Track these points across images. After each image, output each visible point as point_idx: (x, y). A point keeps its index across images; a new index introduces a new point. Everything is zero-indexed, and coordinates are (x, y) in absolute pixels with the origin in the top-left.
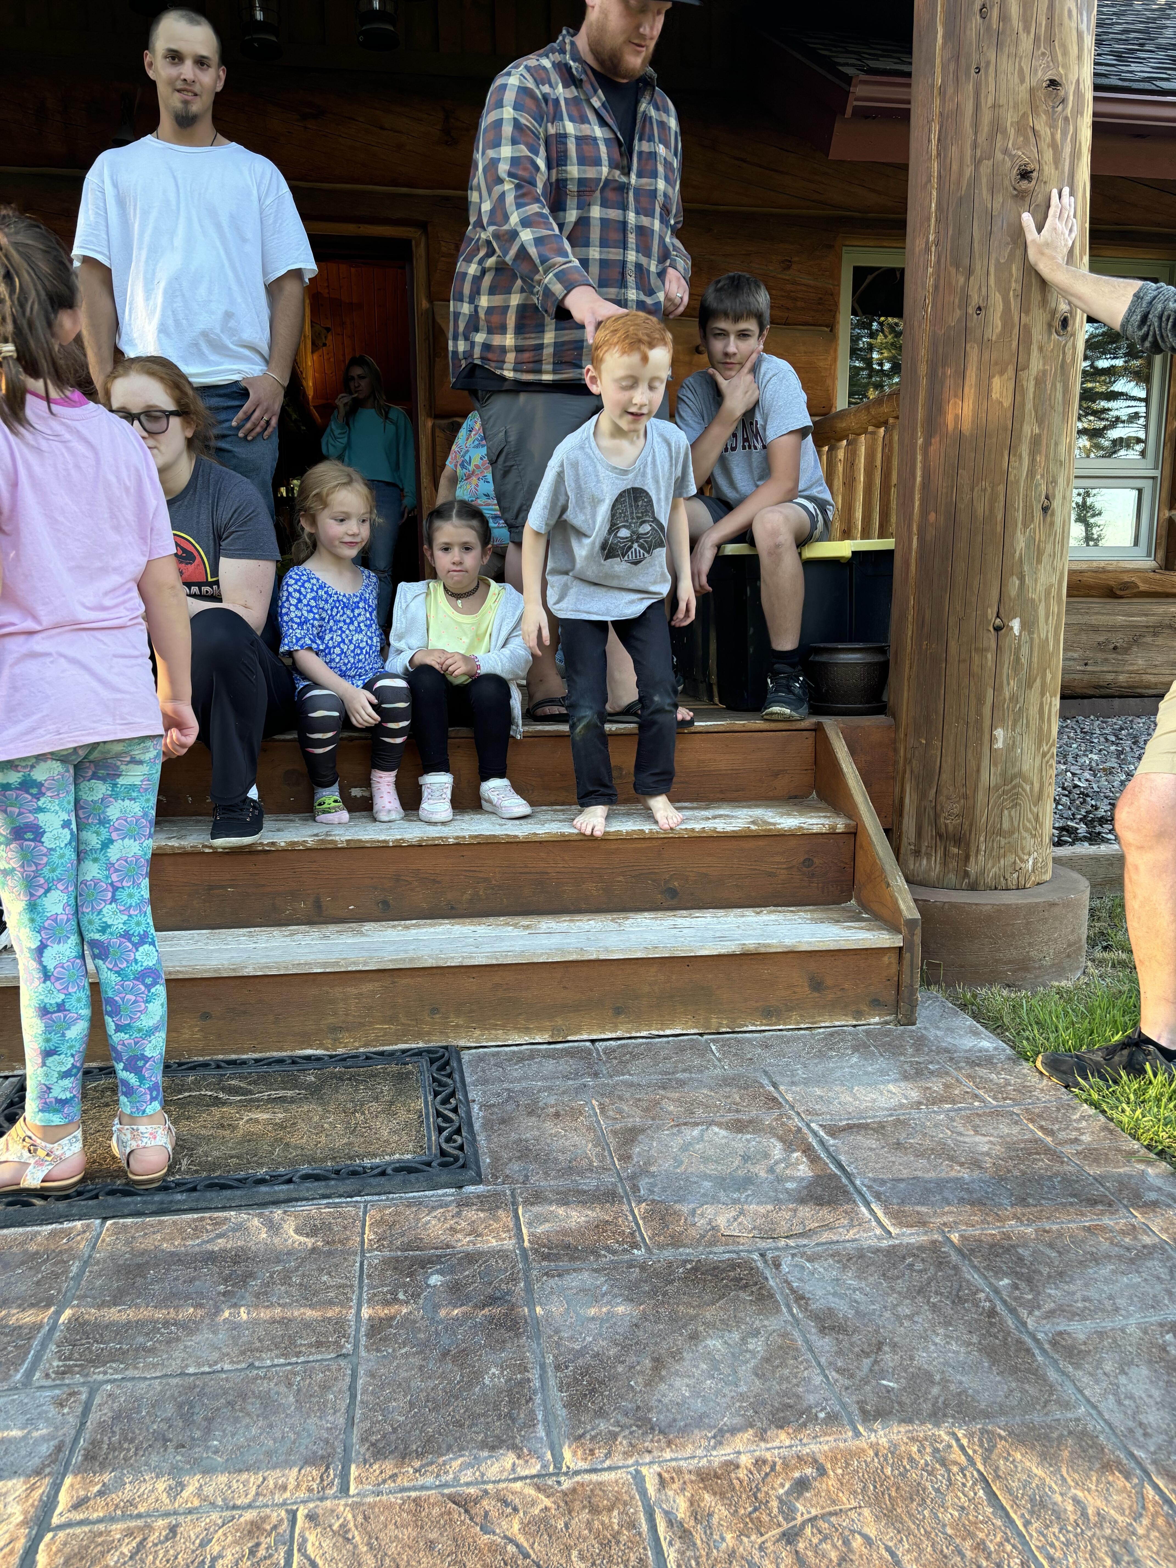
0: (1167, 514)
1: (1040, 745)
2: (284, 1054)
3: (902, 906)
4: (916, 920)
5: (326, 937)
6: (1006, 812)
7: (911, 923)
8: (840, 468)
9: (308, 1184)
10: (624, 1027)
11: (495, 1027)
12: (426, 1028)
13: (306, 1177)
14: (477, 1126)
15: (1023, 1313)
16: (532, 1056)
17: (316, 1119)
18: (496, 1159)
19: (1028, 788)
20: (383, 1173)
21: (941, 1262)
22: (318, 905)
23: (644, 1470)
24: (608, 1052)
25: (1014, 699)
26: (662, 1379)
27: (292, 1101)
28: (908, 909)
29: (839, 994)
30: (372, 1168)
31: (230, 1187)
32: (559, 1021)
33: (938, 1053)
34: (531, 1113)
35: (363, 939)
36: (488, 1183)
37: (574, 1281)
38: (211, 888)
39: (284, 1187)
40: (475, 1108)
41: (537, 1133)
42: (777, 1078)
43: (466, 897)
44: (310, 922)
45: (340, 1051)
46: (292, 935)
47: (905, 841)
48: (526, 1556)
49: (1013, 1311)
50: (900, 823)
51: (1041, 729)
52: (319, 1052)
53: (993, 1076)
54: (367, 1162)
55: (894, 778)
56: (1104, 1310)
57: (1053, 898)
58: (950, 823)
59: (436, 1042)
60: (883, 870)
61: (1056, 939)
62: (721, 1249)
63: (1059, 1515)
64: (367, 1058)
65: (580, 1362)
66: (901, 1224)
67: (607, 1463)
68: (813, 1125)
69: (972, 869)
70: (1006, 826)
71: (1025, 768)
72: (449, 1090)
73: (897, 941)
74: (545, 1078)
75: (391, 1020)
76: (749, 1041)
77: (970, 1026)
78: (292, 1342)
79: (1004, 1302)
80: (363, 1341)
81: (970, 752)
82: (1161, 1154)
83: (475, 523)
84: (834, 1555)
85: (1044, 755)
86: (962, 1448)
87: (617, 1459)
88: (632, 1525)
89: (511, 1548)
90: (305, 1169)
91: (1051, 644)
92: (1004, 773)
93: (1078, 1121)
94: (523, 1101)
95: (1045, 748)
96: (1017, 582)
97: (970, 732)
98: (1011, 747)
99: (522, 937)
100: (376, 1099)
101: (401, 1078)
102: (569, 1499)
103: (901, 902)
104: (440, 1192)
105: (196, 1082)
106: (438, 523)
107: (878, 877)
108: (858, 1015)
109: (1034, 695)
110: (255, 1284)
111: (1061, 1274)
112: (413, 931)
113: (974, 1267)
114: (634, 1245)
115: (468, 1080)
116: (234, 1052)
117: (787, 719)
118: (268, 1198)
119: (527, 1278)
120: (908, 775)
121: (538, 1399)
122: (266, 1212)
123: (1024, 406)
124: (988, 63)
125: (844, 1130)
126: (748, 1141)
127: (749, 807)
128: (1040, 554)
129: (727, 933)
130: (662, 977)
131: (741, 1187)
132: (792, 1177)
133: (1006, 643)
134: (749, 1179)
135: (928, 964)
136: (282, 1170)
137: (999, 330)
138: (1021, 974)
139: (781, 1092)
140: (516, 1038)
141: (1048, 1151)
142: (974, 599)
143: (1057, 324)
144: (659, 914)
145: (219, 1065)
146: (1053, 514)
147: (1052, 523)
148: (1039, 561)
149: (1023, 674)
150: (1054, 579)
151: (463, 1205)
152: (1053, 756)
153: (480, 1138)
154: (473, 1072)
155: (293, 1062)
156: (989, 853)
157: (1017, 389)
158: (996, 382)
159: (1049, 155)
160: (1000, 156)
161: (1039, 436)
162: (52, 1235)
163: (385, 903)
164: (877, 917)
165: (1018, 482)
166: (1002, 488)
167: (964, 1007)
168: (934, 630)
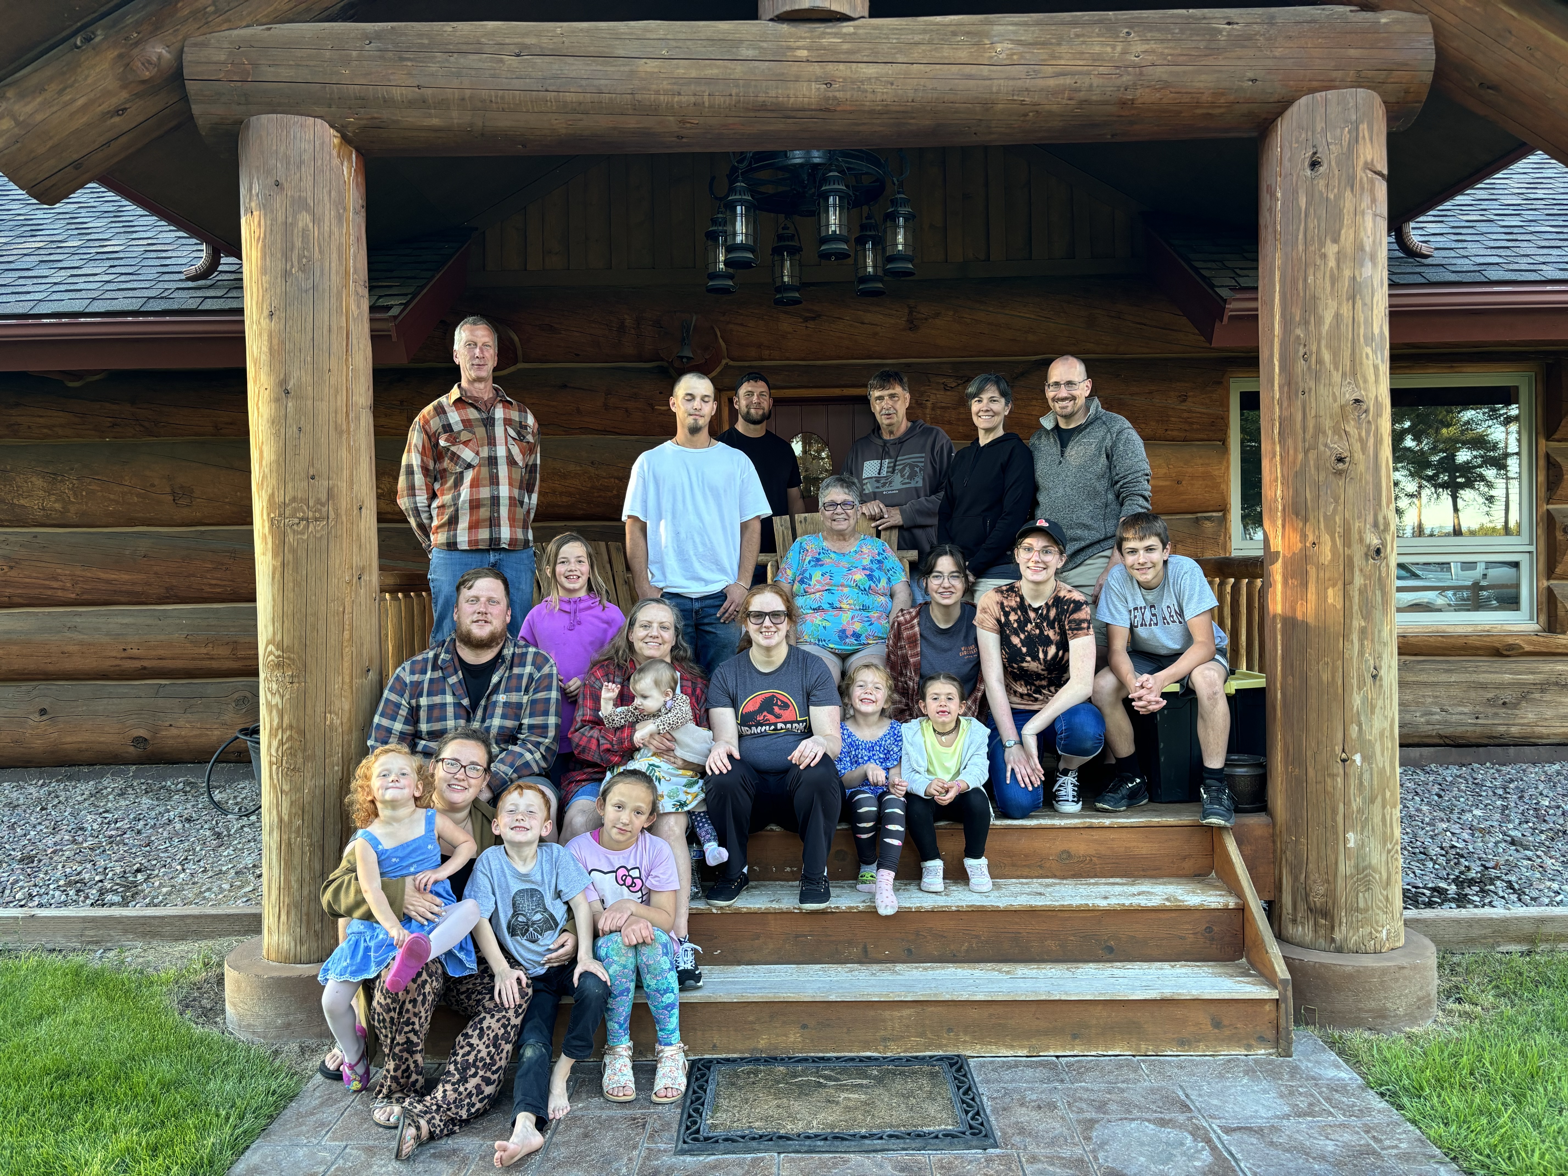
0: (1544, 583)
1: (1385, 844)
2: (854, 1054)
3: (1277, 969)
4: (1287, 980)
5: (874, 974)
6: (1361, 895)
7: (1284, 982)
9: (893, 1140)
10: (1079, 1048)
11: (990, 1043)
12: (944, 1042)
13: (890, 1136)
14: (988, 1111)
16: (1016, 1065)
17: (886, 1099)
18: (1004, 1133)
19: (1377, 877)
20: (937, 1137)
22: (865, 949)
24: (1069, 1065)
25: (1360, 811)
27: (868, 1087)
28: (1282, 972)
29: (1234, 1031)
30: (929, 1134)
31: (846, 1139)
32: (1034, 1041)
33: (1307, 1080)
34: (1022, 1105)
35: (899, 977)
36: (1002, 1148)
38: (797, 936)
39: (880, 1141)
40: (985, 1099)
41: (1027, 1118)
42: (1189, 1091)
43: (964, 948)
44: (861, 961)
45: (889, 1054)
46: (851, 971)
47: (1284, 911)
50: (1280, 897)
51: (1385, 833)
52: (875, 1054)
53: (1345, 1099)
54: (925, 1129)
55: (1274, 863)
57: (1404, 962)
58: (1317, 901)
59: (951, 1052)
60: (1263, 941)
61: (1406, 996)
64: (908, 1060)
68: (1214, 1126)
69: (1337, 936)
70: (1362, 905)
71: (1374, 862)
72: (966, 1086)
73: (1275, 995)
74: (1026, 1082)
75: (922, 1035)
76: (1169, 1062)
77: (1334, 1061)
81: (1329, 849)
85: (1389, 851)
90: (889, 1131)
91: (1388, 770)
92: (1357, 866)
94: (1016, 1096)
95: (1389, 846)
96: (1357, 728)
97: (1328, 834)
98: (1361, 846)
99: (1005, 979)
100: (920, 1089)
101: (933, 1076)
103: (1276, 966)
104: (973, 1151)
105: (803, 1071)
106: (930, 682)
107: (1260, 945)
108: (1249, 1047)
109: (1377, 808)
112: (930, 972)
115: (976, 1080)
116: (822, 1052)
118: (871, 1148)
120: (1284, 862)
122: (871, 1155)
123: (1352, 608)
124: (1310, 390)
125: (1234, 1130)
126: (1169, 1133)
127: (1164, 884)
128: (1373, 708)
129: (1150, 983)
130: (1105, 1014)
131: (1164, 1163)
132: (1199, 1159)
133: (1351, 771)
134: (1170, 1157)
135: (1306, 1009)
136: (874, 1131)
137: (1329, 558)
138: (1379, 1021)
139: (1192, 1101)
140: (1004, 1052)
141: (1374, 1152)
142: (1324, 739)
143: (1372, 553)
144: (1101, 965)
145: (814, 1060)
146: (1381, 679)
147: (1381, 686)
148: (1373, 713)
149: (1367, 793)
150: (1387, 725)
151: (989, 1160)
152: (1397, 852)
153: (992, 1119)
154: (979, 1075)
155: (861, 1061)
156: (1350, 925)
157: (1346, 596)
158: (1330, 592)
159: (1357, 446)
160: (1322, 448)
161: (1365, 628)
162: (754, 1160)
163: (909, 950)
164: (1261, 974)
165: (1352, 658)
166: (1340, 663)
167: (1332, 1045)
168: (1296, 759)
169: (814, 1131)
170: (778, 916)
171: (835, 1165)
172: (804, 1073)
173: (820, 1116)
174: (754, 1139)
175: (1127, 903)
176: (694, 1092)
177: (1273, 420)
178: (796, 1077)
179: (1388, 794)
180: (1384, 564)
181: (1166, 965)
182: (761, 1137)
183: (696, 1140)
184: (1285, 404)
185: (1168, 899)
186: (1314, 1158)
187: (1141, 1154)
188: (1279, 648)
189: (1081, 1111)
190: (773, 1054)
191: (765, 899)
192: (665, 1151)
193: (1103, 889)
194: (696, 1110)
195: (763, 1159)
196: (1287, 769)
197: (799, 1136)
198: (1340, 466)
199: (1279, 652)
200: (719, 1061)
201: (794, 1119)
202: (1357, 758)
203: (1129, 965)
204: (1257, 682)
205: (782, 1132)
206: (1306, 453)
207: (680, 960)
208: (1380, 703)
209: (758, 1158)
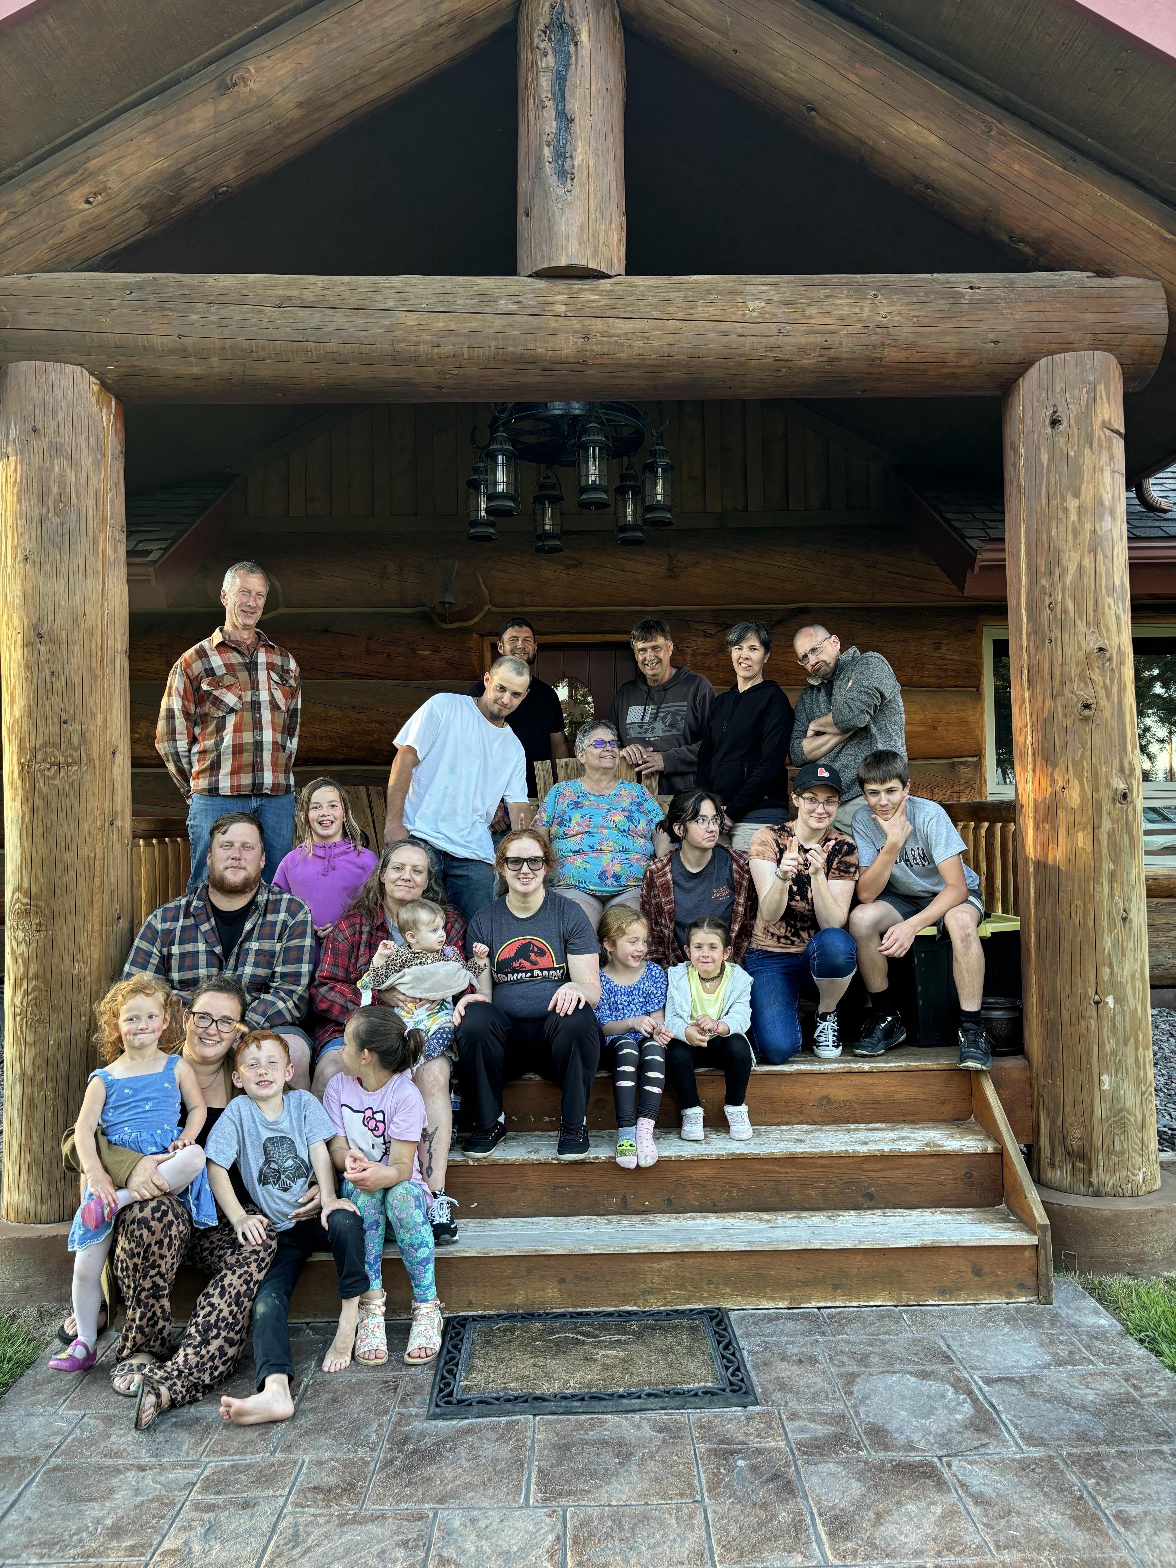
1: (1139, 1087)
2: (612, 1309)
3: (1036, 1215)
4: (1046, 1225)
5: (633, 1226)
6: (1117, 1137)
7: (1043, 1227)
9: (651, 1399)
10: (841, 1299)
11: (751, 1295)
12: (705, 1294)
13: (649, 1395)
14: (749, 1367)
15: (1100, 1499)
16: (778, 1318)
17: (645, 1356)
18: (765, 1390)
19: (1132, 1119)
20: (696, 1395)
21: (1054, 1468)
22: (624, 1200)
24: (831, 1317)
25: (1114, 1053)
26: (881, 1524)
27: (626, 1343)
28: (1041, 1217)
29: (995, 1279)
30: (689, 1391)
31: (604, 1399)
32: (795, 1293)
33: (1067, 1327)
34: (783, 1359)
35: (658, 1228)
36: (762, 1405)
37: (823, 1468)
38: (556, 1188)
39: (638, 1401)
40: (745, 1354)
41: (788, 1373)
42: (950, 1342)
43: (724, 1197)
44: (621, 1213)
45: (648, 1308)
46: (610, 1223)
47: (1043, 1156)
49: (1094, 1498)
50: (1039, 1141)
51: (1138, 1075)
52: (635, 1309)
53: (1105, 1347)
54: (685, 1387)
55: (1031, 1106)
56: (1151, 1500)
57: (1159, 1205)
58: (1075, 1144)
59: (712, 1305)
60: (1022, 1186)
61: (1164, 1239)
62: (914, 1454)
64: (668, 1314)
65: (833, 1512)
66: (1029, 1445)
68: (975, 1377)
69: (1095, 1180)
70: (1118, 1148)
71: (1129, 1104)
72: (727, 1341)
73: (1034, 1240)
74: (788, 1335)
75: (682, 1288)
76: (930, 1312)
77: (1094, 1307)
78: (665, 1492)
79: (1089, 1493)
80: (706, 1494)
81: (1084, 1091)
83: (719, 931)
85: (1143, 1094)
87: (859, 1561)
90: (647, 1389)
91: (1140, 1012)
92: (1112, 1109)
94: (777, 1350)
95: (1144, 1089)
96: (1108, 971)
97: (1084, 1077)
98: (1115, 1089)
99: (766, 1229)
100: (680, 1344)
101: (693, 1330)
103: (1035, 1211)
104: (733, 1409)
105: (560, 1327)
106: (694, 930)
107: (1018, 1189)
108: (1010, 1295)
109: (1129, 1050)
110: (635, 1459)
111: (1128, 1478)
112: (692, 1222)
113: (1074, 1472)
114: (859, 1449)
115: (737, 1334)
116: (580, 1307)
118: (629, 1408)
119: (796, 1465)
120: (1041, 1106)
121: (811, 1530)
122: (629, 1416)
123: (1101, 851)
124: (1056, 638)
125: (996, 1381)
126: (931, 1386)
127: (924, 1129)
128: (1124, 950)
129: (911, 1231)
130: (865, 1263)
131: (926, 1416)
132: (960, 1412)
133: (1104, 1013)
134: (931, 1411)
135: (1066, 1255)
136: (633, 1390)
137: (1078, 802)
138: (1138, 1266)
139: (954, 1352)
140: (765, 1304)
141: (1134, 1401)
142: (1078, 981)
143: (1119, 797)
144: (862, 1212)
145: (573, 1316)
146: (1130, 922)
147: (1131, 928)
148: (1123, 955)
149: (1120, 1035)
150: (1137, 966)
151: (749, 1418)
152: (1151, 1094)
153: (753, 1374)
154: (740, 1328)
155: (620, 1315)
156: (1107, 1168)
157: (1095, 839)
158: (1080, 835)
159: (1102, 693)
160: (1068, 695)
161: (1114, 870)
162: (508, 1423)
163: (669, 1200)
164: (1021, 1220)
165: (1102, 901)
166: (1090, 906)
167: (1092, 1291)
168: (1050, 1001)
169: (571, 1391)
170: (537, 1168)
171: (592, 1427)
172: (561, 1330)
173: (578, 1375)
174: (509, 1400)
175: (887, 1148)
176: (449, 1352)
177: (1022, 667)
178: (553, 1334)
179: (1140, 1035)
180: (1131, 808)
181: (926, 1212)
182: (516, 1398)
183: (448, 1403)
184: (1033, 651)
185: (927, 1145)
186: (1075, 1408)
187: (903, 1408)
188: (1032, 891)
189: (842, 1364)
190: (530, 1310)
191: (523, 1150)
192: (417, 1415)
193: (862, 1135)
194: (450, 1372)
195: (517, 1422)
196: (1042, 1011)
197: (555, 1396)
198: (1087, 712)
199: (1032, 895)
200: (474, 1319)
201: (550, 1379)
202: (1110, 1000)
203: (889, 1212)
204: (1011, 925)
205: (538, 1392)
206: (1054, 699)
207: (435, 1213)
208: (1130, 945)
209: (513, 1421)
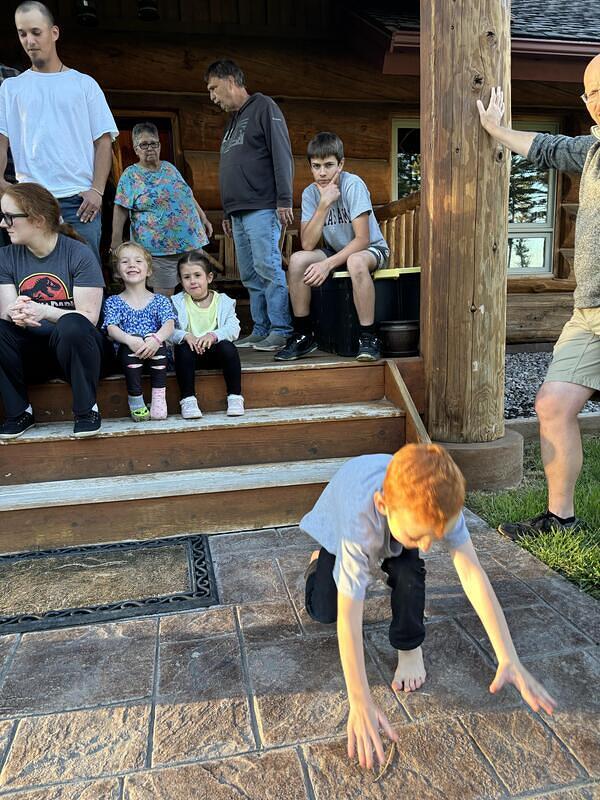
0: (558, 250)
1: (496, 369)
2: (116, 542)
5: (136, 481)
6: (480, 403)
8: (393, 231)
9: (129, 609)
10: (291, 520)
11: (225, 523)
12: (190, 525)
13: (127, 606)
16: (244, 538)
17: (133, 575)
18: (226, 591)
19: (491, 390)
20: (168, 601)
21: (451, 631)
22: (131, 465)
23: (302, 746)
24: (284, 533)
25: (482, 346)
27: (121, 566)
30: (162, 599)
31: (88, 613)
32: (258, 519)
34: (244, 567)
35: (155, 481)
36: (222, 604)
37: (265, 652)
38: (75, 458)
39: (117, 611)
40: (216, 565)
41: (247, 577)
43: (208, 457)
44: (128, 474)
45: (145, 539)
46: (118, 481)
47: (430, 419)
48: (242, 793)
51: (496, 361)
52: (134, 540)
53: (477, 536)
54: (159, 596)
55: (424, 388)
57: (505, 445)
58: (453, 410)
59: (195, 533)
60: (419, 435)
61: (507, 466)
63: (510, 756)
64: (160, 542)
67: (283, 744)
69: (464, 432)
70: (481, 410)
71: (489, 380)
72: (202, 557)
75: (171, 522)
78: (121, 691)
80: (158, 688)
81: (461, 374)
82: (559, 571)
84: (398, 783)
85: (498, 374)
86: (462, 725)
87: (288, 741)
88: (296, 774)
89: (234, 790)
90: (127, 600)
91: (500, 318)
92: (479, 384)
93: (519, 557)
94: (240, 561)
95: (499, 370)
96: (482, 287)
97: (461, 363)
98: (481, 370)
99: (238, 477)
100: (164, 563)
101: (177, 552)
102: (264, 763)
104: (197, 609)
106: (182, 264)
109: (492, 344)
110: (101, 663)
112: (182, 476)
114: (297, 632)
115: (212, 551)
116: (90, 543)
117: (369, 360)
118: (109, 617)
119: (242, 652)
120: (431, 387)
121: (248, 713)
122: (107, 624)
123: (482, 198)
124: (458, 25)
127: (352, 405)
128: (492, 273)
130: (309, 494)
133: (478, 317)
136: (115, 602)
137: (467, 159)
140: (236, 529)
142: (461, 296)
143: (496, 156)
144: (308, 462)
145: (82, 550)
146: (498, 253)
149: (487, 333)
150: (500, 285)
151: (209, 615)
152: (503, 374)
153: (218, 580)
154: (214, 547)
155: (121, 546)
156: (473, 424)
157: (478, 189)
158: (468, 186)
159: (489, 70)
160: (465, 71)
161: (490, 213)
163: (166, 462)
165: (480, 236)
166: (472, 240)
168: (441, 312)
169: (60, 609)
170: (56, 444)
172: (70, 561)
173: (71, 595)
175: (326, 417)
178: (62, 564)
179: (499, 334)
180: (503, 165)
182: (8, 620)
184: (439, 38)
185: (354, 414)
195: (4, 640)
197: (44, 615)
198: (478, 86)
201: (47, 600)
202: (482, 308)
203: (327, 460)
205: (30, 613)
208: (497, 270)
